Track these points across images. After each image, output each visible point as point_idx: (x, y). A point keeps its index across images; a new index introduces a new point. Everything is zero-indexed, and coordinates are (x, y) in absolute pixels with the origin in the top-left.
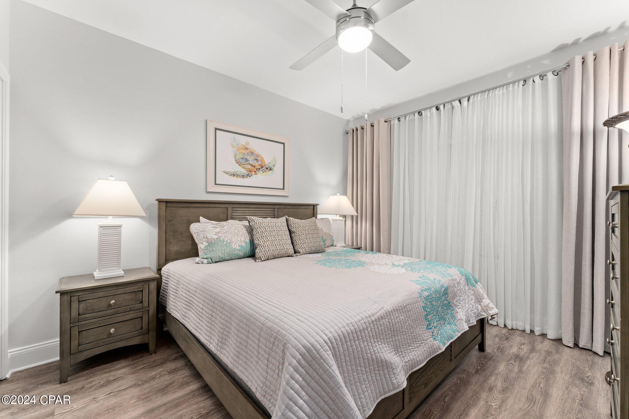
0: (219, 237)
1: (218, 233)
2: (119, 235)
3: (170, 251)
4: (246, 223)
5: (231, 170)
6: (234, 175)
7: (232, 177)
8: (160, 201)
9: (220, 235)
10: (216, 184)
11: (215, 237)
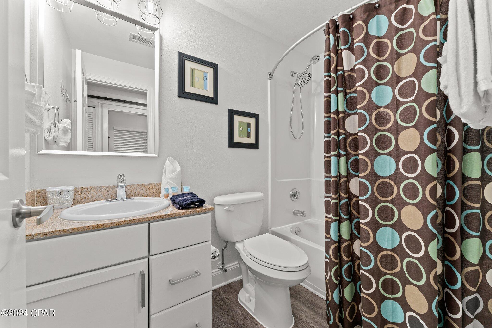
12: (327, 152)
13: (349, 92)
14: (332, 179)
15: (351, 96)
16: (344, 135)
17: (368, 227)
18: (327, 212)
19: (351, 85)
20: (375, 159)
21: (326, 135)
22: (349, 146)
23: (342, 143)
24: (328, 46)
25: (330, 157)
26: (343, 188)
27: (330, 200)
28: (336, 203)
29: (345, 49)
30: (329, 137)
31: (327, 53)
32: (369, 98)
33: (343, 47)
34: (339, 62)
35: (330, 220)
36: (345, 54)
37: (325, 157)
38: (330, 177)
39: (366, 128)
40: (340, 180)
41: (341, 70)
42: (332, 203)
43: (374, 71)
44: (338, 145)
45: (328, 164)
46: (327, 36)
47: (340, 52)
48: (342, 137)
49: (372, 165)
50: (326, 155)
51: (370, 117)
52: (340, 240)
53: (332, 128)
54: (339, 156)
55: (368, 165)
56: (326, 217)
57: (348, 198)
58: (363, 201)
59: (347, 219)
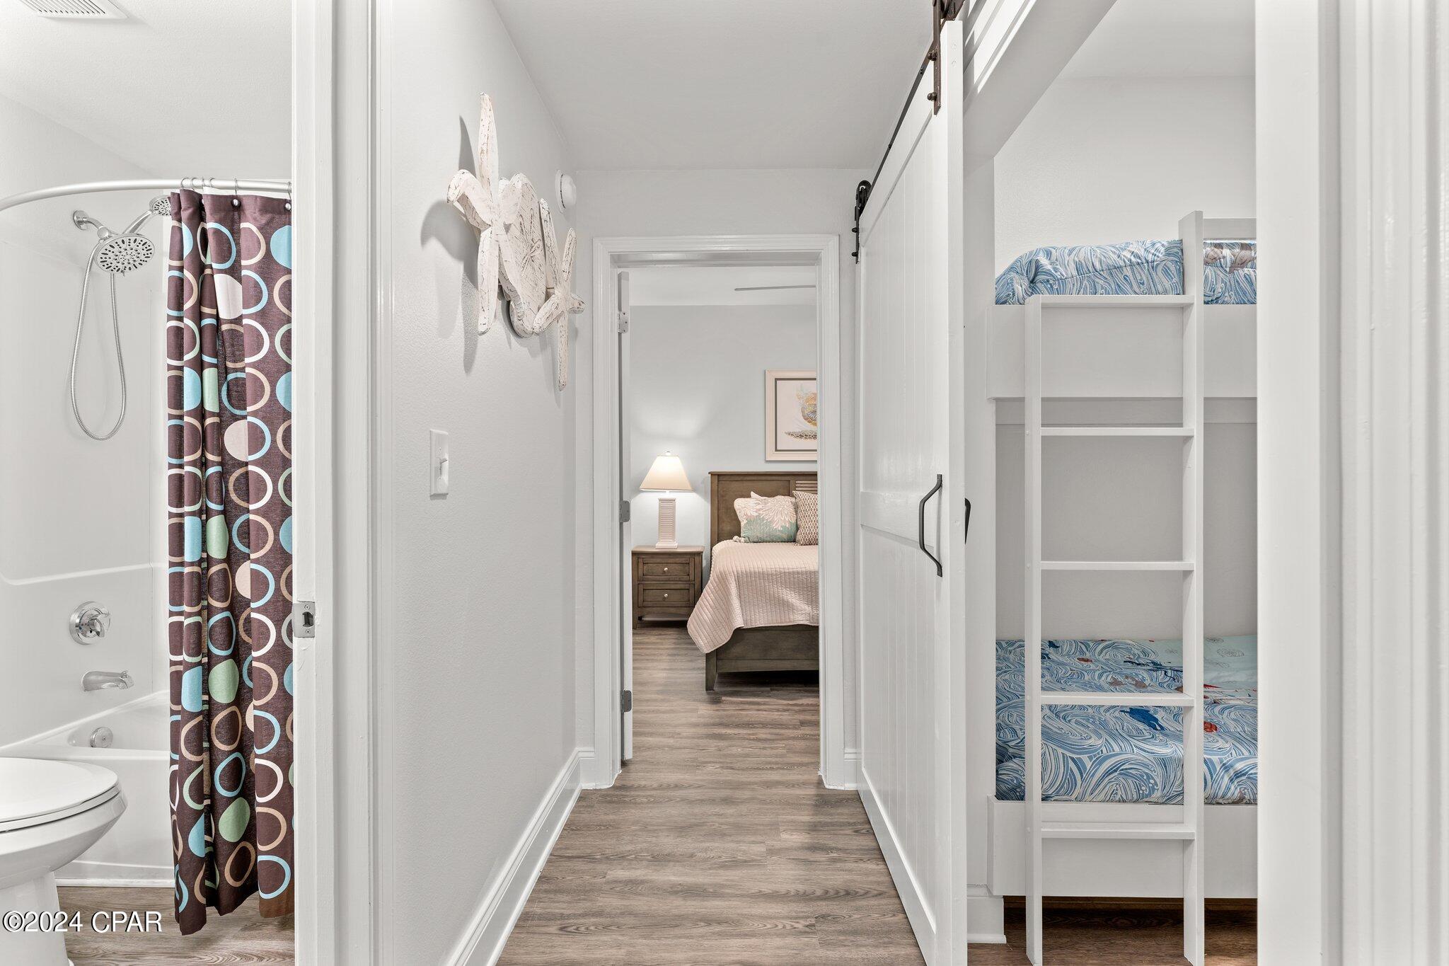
0: (759, 516)
1: (759, 510)
2: (674, 508)
3: (723, 530)
4: (793, 500)
5: (797, 430)
6: (801, 436)
7: (798, 440)
8: (712, 474)
9: (761, 512)
10: (776, 450)
11: (755, 514)
12: (175, 504)
13: (232, 367)
14: (187, 570)
15: (237, 378)
16: (218, 465)
17: (268, 663)
18: (175, 650)
19: (237, 353)
20: (283, 521)
21: (174, 461)
22: (235, 490)
23: (214, 486)
24: (177, 248)
25: (181, 515)
26: (217, 586)
27: (181, 618)
28: (198, 625)
29: (221, 271)
30: (181, 466)
31: (176, 263)
32: (271, 395)
33: (215, 266)
34: (206, 295)
35: (180, 668)
36: (222, 283)
37: (171, 515)
38: (182, 564)
39: (264, 457)
40: (208, 568)
41: (211, 316)
42: (185, 624)
43: (281, 341)
44: (201, 488)
45: (177, 533)
46: (176, 223)
47: (208, 271)
48: (211, 471)
49: (276, 534)
50: (174, 510)
51: (274, 434)
52: (210, 708)
53: (186, 448)
54: (205, 513)
55: (267, 534)
56: (173, 663)
57: (230, 608)
58: (258, 610)
59: (226, 658)
